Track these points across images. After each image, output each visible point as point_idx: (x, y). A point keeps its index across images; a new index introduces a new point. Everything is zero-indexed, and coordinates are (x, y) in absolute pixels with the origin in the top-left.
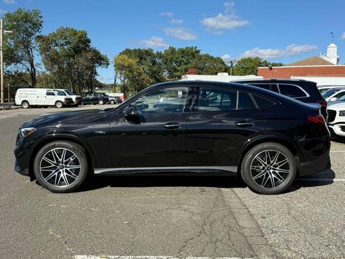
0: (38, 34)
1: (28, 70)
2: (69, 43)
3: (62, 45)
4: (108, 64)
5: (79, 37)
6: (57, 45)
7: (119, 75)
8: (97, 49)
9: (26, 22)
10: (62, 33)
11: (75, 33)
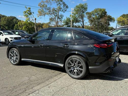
0: (86, 12)
1: (82, 25)
2: (99, 14)
3: (96, 15)
4: (114, 21)
5: (102, 12)
6: (94, 15)
7: (118, 25)
8: (110, 15)
9: (82, 8)
10: (96, 11)
11: (101, 10)
